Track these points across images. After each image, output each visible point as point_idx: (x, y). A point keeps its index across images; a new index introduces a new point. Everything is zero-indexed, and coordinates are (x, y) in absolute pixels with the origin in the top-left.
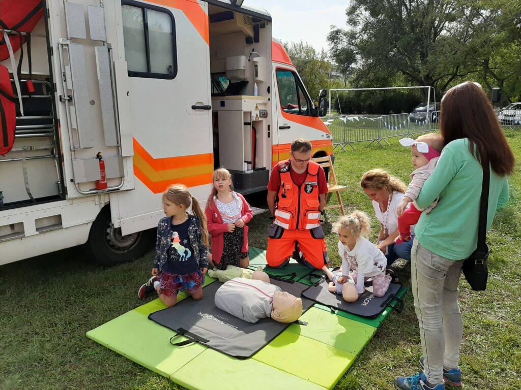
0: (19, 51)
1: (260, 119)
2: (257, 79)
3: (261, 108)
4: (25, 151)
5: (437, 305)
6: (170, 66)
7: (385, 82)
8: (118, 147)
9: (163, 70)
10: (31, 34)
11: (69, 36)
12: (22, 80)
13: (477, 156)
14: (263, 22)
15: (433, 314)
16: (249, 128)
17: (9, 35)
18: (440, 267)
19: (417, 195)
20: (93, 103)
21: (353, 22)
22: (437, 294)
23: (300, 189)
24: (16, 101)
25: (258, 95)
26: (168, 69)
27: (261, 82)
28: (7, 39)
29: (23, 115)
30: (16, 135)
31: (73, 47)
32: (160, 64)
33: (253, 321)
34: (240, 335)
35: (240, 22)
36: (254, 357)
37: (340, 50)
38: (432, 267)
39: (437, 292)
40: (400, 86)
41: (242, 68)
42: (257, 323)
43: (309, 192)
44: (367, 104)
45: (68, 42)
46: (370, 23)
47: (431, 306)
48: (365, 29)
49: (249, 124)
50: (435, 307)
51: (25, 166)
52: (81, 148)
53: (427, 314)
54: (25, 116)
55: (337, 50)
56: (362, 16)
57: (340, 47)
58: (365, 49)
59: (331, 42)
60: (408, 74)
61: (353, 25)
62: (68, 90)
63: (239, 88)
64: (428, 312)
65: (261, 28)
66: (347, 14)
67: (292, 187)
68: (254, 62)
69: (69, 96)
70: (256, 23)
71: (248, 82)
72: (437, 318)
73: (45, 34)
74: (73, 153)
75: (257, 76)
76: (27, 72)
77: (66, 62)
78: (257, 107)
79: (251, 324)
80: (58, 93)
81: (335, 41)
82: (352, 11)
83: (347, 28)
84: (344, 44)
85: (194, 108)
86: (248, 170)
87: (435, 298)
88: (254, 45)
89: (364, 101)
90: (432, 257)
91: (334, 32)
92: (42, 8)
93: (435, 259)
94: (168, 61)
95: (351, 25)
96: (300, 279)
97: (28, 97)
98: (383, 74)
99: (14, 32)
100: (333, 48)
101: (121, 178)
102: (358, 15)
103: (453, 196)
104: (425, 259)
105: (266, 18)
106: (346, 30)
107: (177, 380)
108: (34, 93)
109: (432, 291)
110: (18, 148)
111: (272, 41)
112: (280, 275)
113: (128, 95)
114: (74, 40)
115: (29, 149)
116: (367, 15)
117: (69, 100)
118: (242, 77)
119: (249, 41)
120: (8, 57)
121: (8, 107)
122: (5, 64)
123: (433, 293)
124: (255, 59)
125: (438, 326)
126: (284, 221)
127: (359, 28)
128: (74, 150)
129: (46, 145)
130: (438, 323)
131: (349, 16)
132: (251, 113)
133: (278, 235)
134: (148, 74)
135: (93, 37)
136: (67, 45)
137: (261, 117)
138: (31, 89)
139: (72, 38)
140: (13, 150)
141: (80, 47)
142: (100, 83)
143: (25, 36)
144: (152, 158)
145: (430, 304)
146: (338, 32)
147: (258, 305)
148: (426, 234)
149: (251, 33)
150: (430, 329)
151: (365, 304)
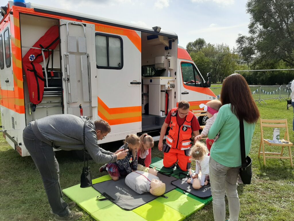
0: (48, 59)
1: (171, 89)
2: (170, 68)
3: (171, 83)
4: (48, 103)
5: (221, 191)
6: (120, 63)
7: (273, 66)
8: (90, 102)
9: (116, 65)
10: (54, 50)
11: (69, 51)
12: (48, 71)
13: (234, 113)
14: (173, 39)
15: (218, 195)
16: (164, 93)
17: (44, 51)
18: (221, 170)
19: (207, 133)
20: (79, 81)
21: (252, 32)
22: (220, 185)
23: (179, 128)
24: (45, 80)
25: (170, 76)
26: (119, 65)
27: (172, 69)
28: (43, 53)
29: (47, 86)
30: (44, 96)
31: (70, 56)
32: (114, 62)
33: (140, 193)
34: (131, 199)
35: (161, 39)
36: (133, 210)
37: (244, 48)
38: (216, 169)
39: (220, 184)
40: (282, 68)
41: (163, 62)
42: (142, 194)
43: (184, 130)
44: (261, 79)
45: (68, 54)
46: (263, 32)
47: (217, 191)
48: (260, 36)
49: (164, 91)
50: (220, 192)
51: (47, 110)
52: (72, 102)
53: (215, 195)
54: (48, 87)
55: (242, 48)
56: (258, 28)
57: (244, 46)
58: (259, 47)
59: (238, 43)
60: (287, 61)
61: (252, 34)
62: (67, 75)
63: (161, 72)
64: (216, 194)
65: (173, 42)
66: (248, 28)
67: (176, 125)
68: (169, 59)
69: (68, 78)
70: (170, 40)
71: (165, 70)
72: (220, 198)
73: (59, 50)
74: (68, 104)
75: (169, 66)
76: (51, 67)
77: (67, 63)
78: (169, 83)
79: (139, 194)
80: (64, 77)
81: (241, 43)
82: (251, 26)
83: (249, 35)
84: (246, 44)
85: (131, 83)
86: (163, 115)
87: (219, 187)
88: (169, 51)
89: (259, 77)
90: (217, 165)
91: (240, 37)
92: (58, 40)
93: (218, 166)
94: (119, 61)
95: (252, 33)
96: (175, 175)
97: (51, 78)
98: (271, 61)
99: (46, 50)
100: (239, 47)
101: (91, 117)
102: (255, 28)
103: (225, 133)
104: (213, 166)
105: (175, 37)
106: (248, 37)
107: (93, 216)
108: (54, 77)
109: (218, 183)
110: (45, 101)
111: (178, 47)
112: (165, 172)
113: (96, 77)
114: (71, 53)
115: (50, 102)
116: (261, 28)
117: (68, 80)
118: (162, 67)
119: (166, 48)
120: (43, 61)
121: (41, 83)
122: (41, 64)
123: (218, 184)
124: (169, 58)
125: (221, 202)
126: (170, 143)
127: (256, 35)
128: (69, 103)
129: (58, 100)
130: (221, 201)
131: (250, 28)
132: (165, 85)
133: (167, 151)
134: (108, 67)
135: (80, 51)
136: (68, 55)
137: (171, 88)
138: (52, 75)
139: (70, 52)
140: (42, 102)
141: (74, 56)
142: (83, 72)
143: (51, 51)
144: (108, 108)
145: (217, 190)
146: (243, 37)
147: (143, 185)
148: (214, 152)
149: (167, 44)
150: (216, 204)
151: (204, 191)
